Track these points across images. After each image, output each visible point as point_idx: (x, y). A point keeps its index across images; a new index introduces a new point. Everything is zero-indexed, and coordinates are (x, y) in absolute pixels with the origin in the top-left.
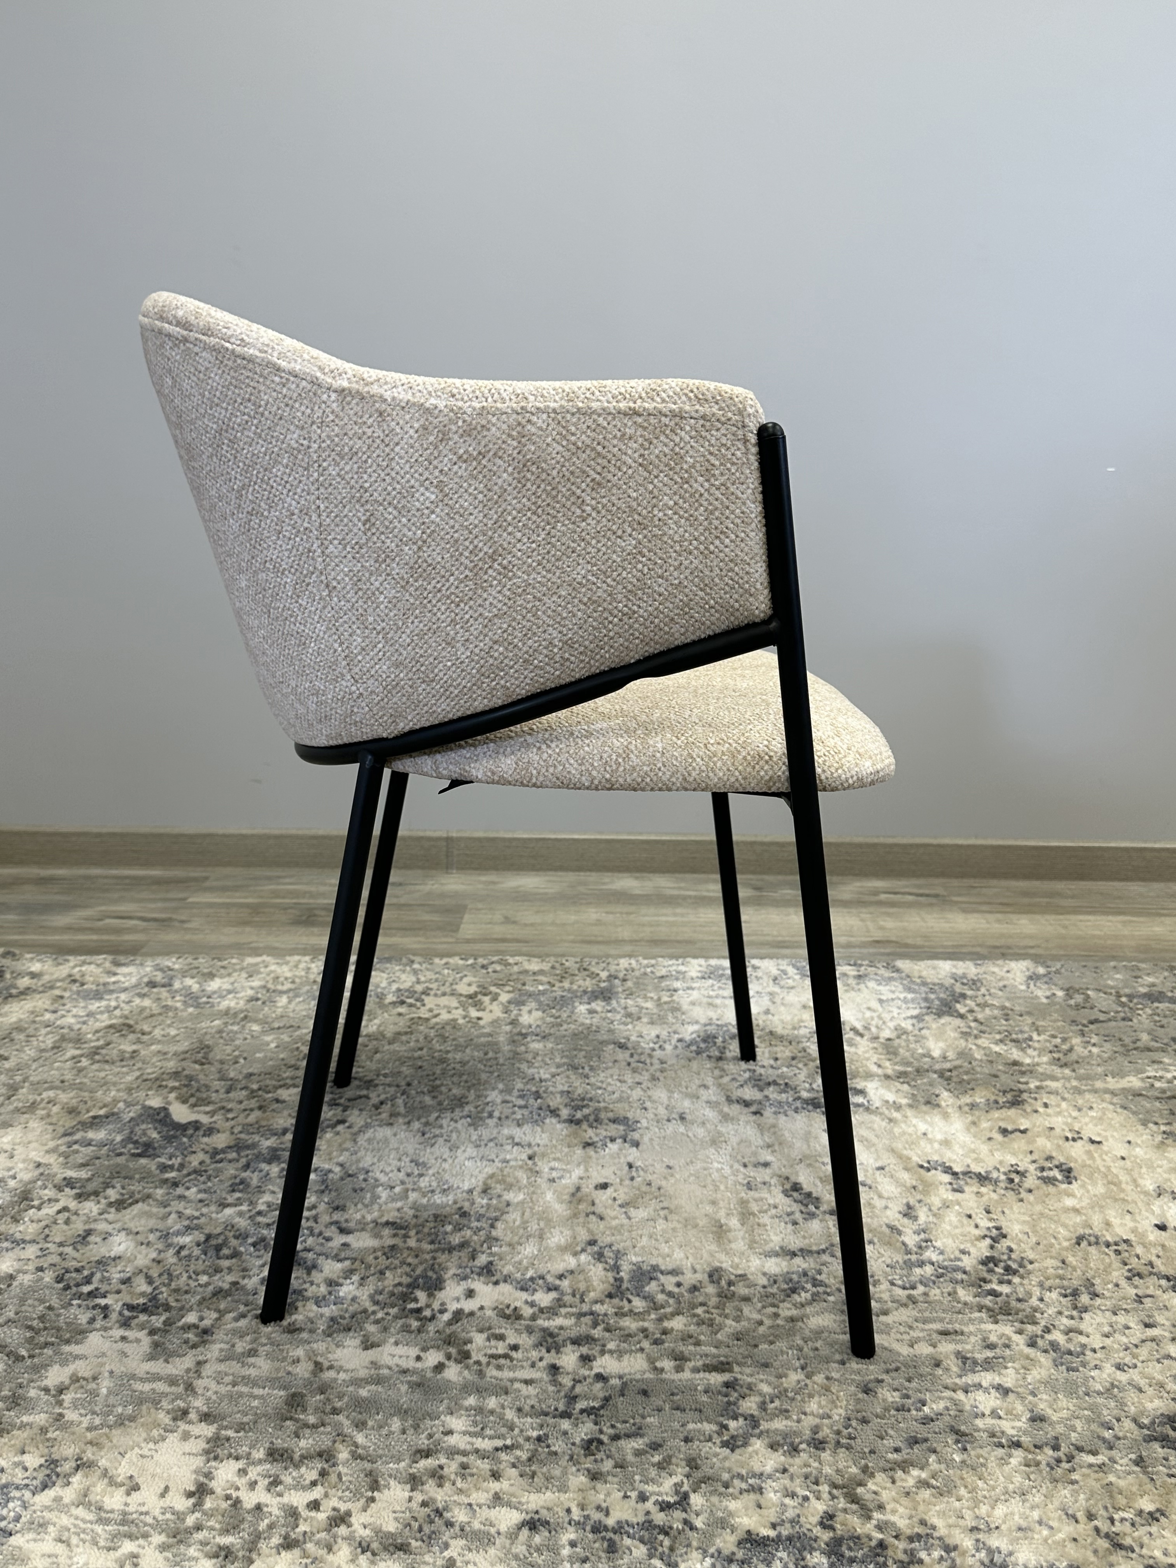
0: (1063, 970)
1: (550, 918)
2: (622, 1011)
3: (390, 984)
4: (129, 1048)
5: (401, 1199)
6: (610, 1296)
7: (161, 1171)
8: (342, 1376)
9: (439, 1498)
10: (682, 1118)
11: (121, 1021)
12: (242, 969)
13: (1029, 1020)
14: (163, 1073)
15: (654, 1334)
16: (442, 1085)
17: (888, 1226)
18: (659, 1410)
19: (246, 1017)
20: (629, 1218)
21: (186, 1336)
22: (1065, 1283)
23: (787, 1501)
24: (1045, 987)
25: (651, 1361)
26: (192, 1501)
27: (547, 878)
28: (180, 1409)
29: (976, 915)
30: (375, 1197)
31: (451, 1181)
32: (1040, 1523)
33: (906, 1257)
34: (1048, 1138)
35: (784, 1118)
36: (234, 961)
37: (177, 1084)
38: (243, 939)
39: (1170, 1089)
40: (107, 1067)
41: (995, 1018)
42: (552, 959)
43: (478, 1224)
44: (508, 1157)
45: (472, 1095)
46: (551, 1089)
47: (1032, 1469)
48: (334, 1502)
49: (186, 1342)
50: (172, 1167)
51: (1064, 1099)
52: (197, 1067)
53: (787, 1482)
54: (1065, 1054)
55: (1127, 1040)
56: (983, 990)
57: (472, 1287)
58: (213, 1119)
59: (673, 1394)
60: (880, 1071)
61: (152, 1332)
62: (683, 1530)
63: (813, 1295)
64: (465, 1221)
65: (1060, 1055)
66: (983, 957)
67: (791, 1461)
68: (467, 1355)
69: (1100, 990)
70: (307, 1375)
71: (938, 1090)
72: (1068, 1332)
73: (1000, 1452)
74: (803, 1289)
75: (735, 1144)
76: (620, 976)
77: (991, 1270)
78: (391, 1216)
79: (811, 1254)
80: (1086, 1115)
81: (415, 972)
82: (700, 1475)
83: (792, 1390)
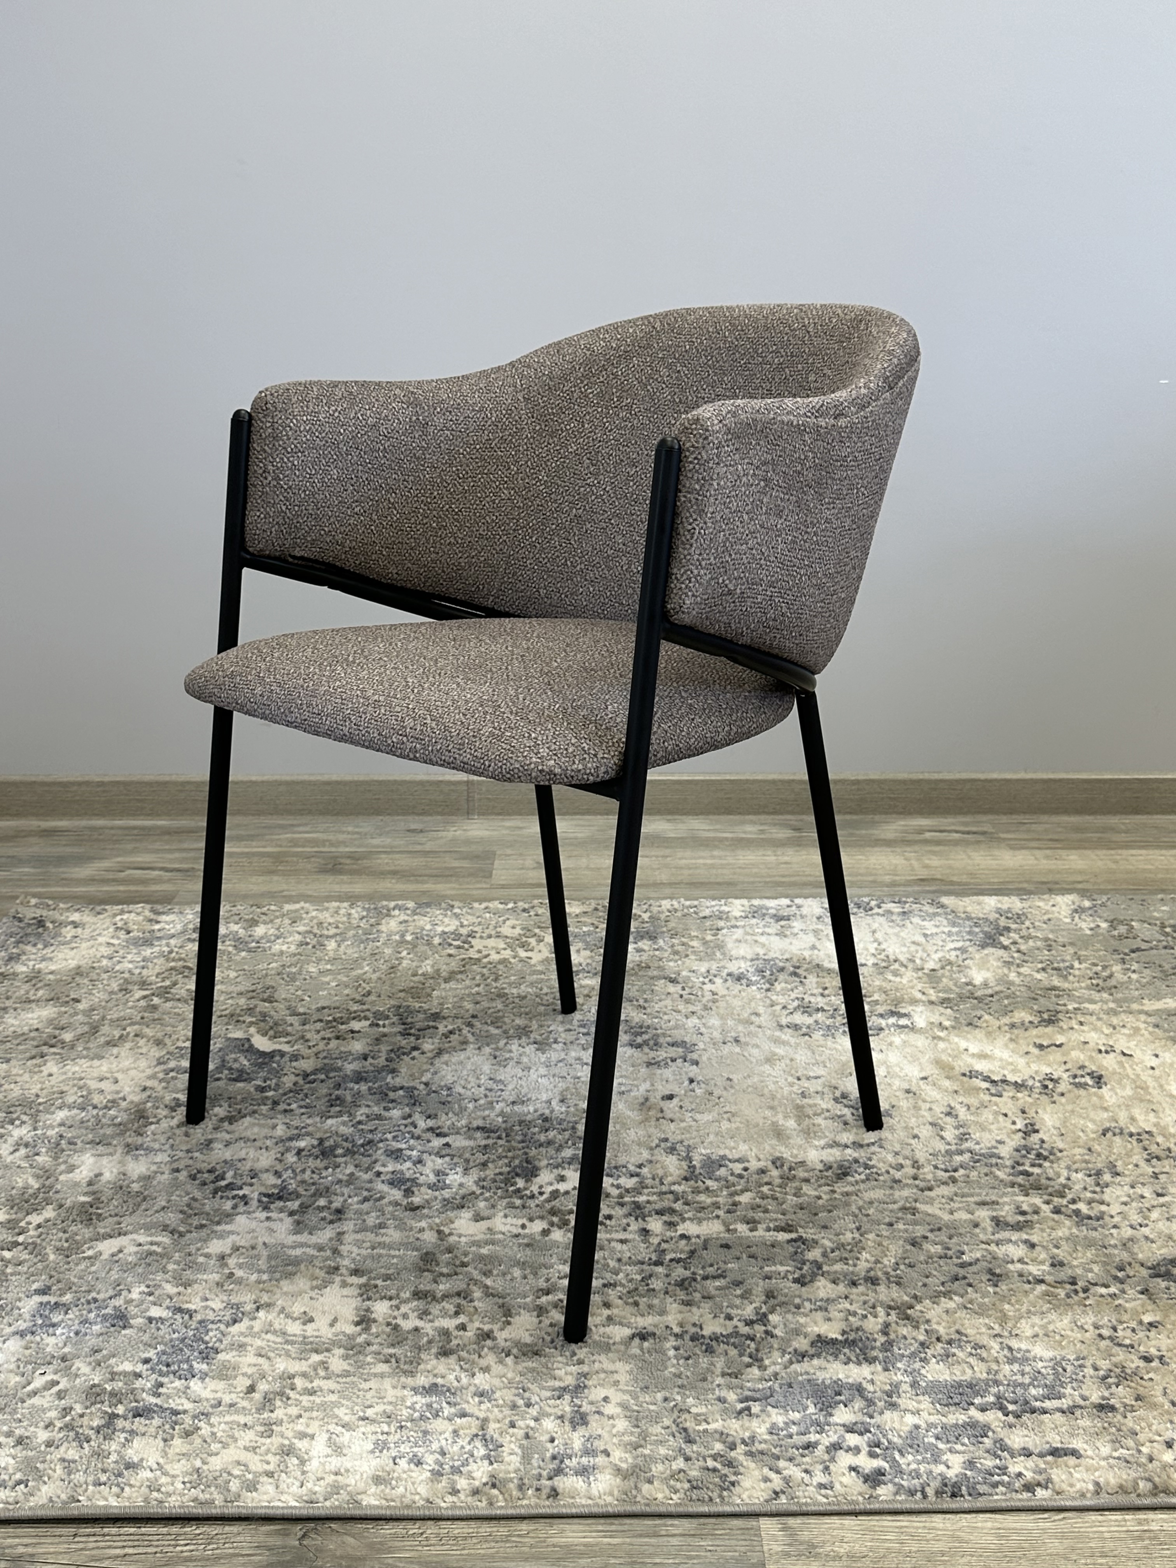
0: (1109, 903)
1: (583, 862)
2: (670, 950)
3: (434, 927)
5: (487, 1109)
7: (260, 1092)
8: (463, 1239)
10: (737, 1041)
11: (181, 963)
12: (283, 915)
13: (1071, 950)
15: (726, 1206)
16: (505, 1016)
18: (738, 1259)
19: (300, 960)
20: (696, 1121)
21: (321, 1215)
22: (1090, 1166)
23: (849, 1317)
24: (1089, 919)
25: (726, 1225)
26: (358, 1328)
28: (330, 1267)
29: (1023, 852)
30: (463, 1109)
31: (529, 1094)
33: (948, 1147)
34: (1082, 1051)
35: (834, 1039)
36: (273, 908)
37: (254, 1019)
38: (275, 888)
41: (1038, 949)
43: (561, 1128)
44: (579, 1074)
45: (534, 1025)
47: (1053, 1297)
48: (477, 1324)
49: (323, 1219)
50: (268, 1088)
51: (1099, 1018)
52: (267, 1004)
53: (847, 1306)
54: (1105, 981)
55: (1166, 967)
56: (1027, 923)
57: (564, 1174)
58: (295, 1047)
59: (749, 1247)
60: (924, 998)
61: (291, 1214)
62: (765, 1337)
63: (865, 1176)
64: (547, 1125)
65: (1100, 982)
66: (1030, 893)
67: (851, 1291)
68: (568, 1223)
69: (1145, 922)
70: (434, 1240)
71: (979, 1013)
72: (1089, 1203)
73: (1027, 1287)
74: (856, 1172)
75: (788, 1062)
76: (663, 917)
77: (1024, 1156)
78: (480, 1123)
79: (861, 1146)
80: (1119, 1032)
81: (457, 916)
82: (776, 1302)
83: (849, 1244)
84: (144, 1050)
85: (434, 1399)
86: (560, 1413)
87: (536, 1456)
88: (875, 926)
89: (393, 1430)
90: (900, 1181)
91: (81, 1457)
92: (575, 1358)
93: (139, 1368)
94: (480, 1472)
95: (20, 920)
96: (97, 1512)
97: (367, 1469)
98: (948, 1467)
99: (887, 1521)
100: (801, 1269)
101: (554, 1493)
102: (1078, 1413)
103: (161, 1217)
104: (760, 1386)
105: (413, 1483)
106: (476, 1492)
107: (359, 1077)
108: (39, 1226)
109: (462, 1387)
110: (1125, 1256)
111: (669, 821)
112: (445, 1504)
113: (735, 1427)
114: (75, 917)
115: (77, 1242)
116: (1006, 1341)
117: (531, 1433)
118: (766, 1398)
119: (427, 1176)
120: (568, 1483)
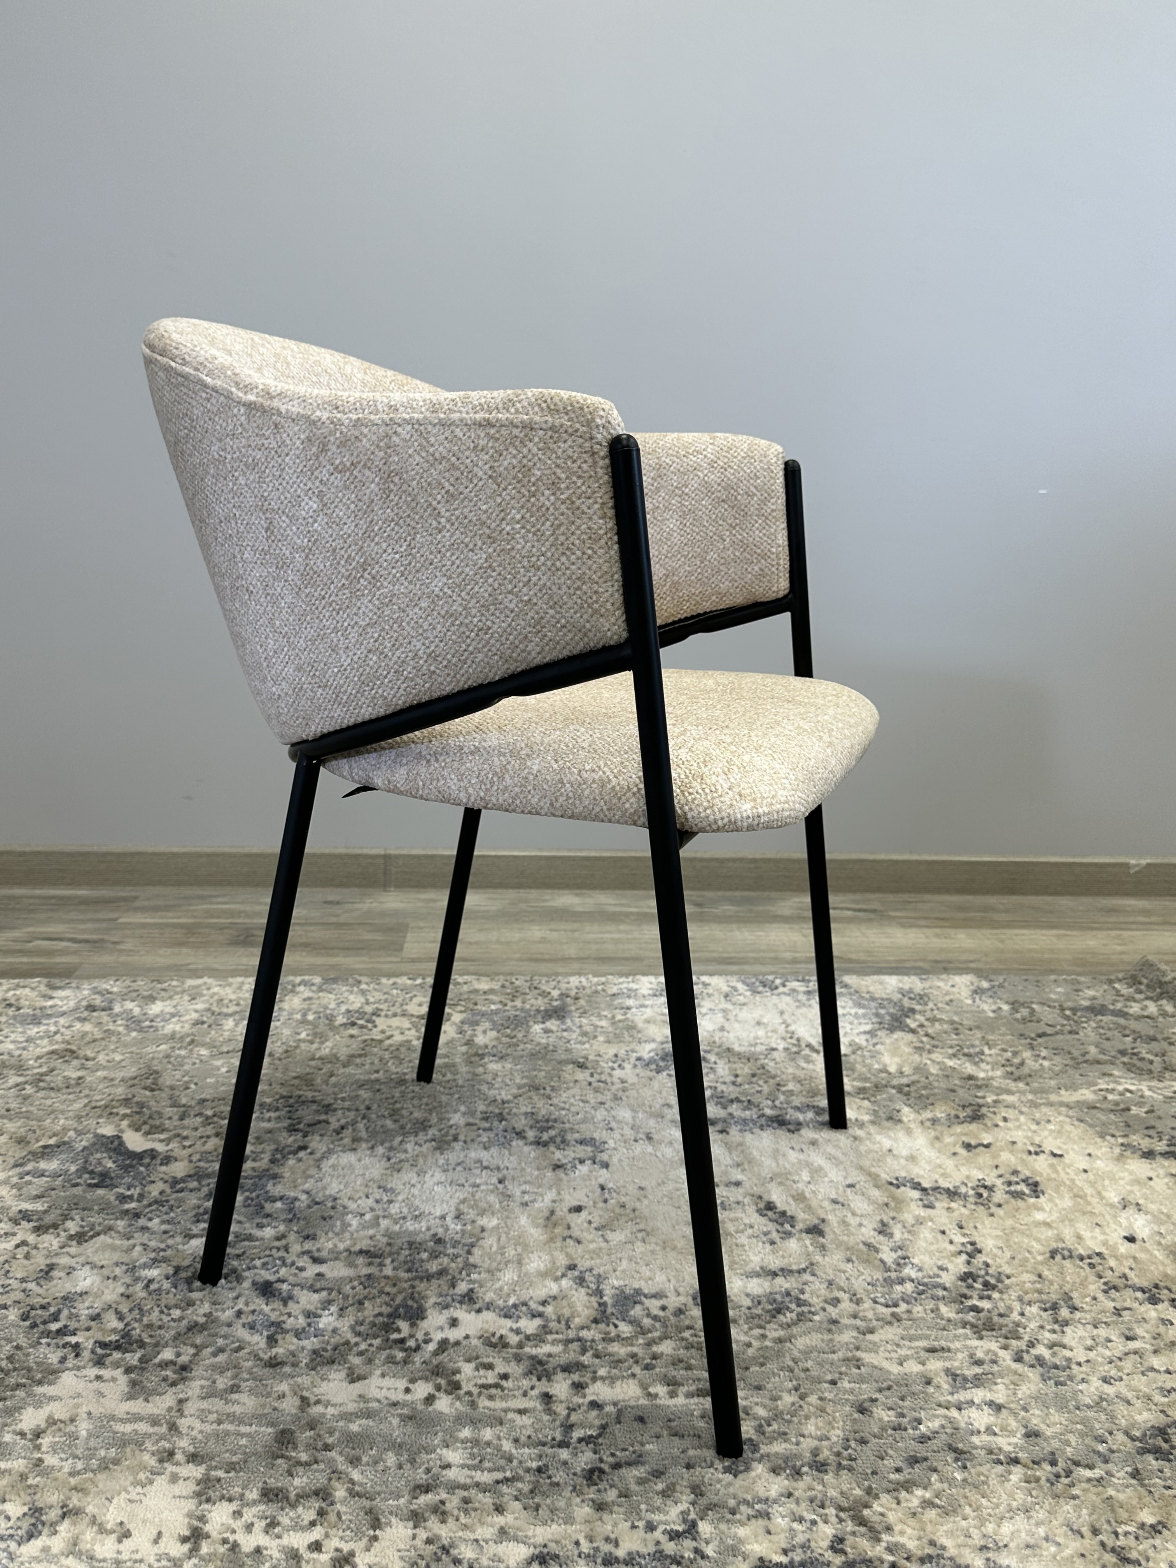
0: (1006, 984)
1: (494, 935)
2: (578, 1030)
3: (338, 1005)
4: (75, 1075)
5: (372, 1226)
6: (596, 1321)
7: (121, 1202)
8: (331, 1410)
9: (444, 1535)
10: (649, 1138)
11: (63, 1046)
12: (183, 992)
13: (978, 1034)
14: (112, 1100)
15: (644, 1359)
16: (402, 1108)
17: (865, 1244)
18: (658, 1437)
19: (193, 1041)
20: (607, 1241)
21: (163, 1373)
22: (1044, 1297)
23: (795, 1525)
24: (990, 1001)
25: (644, 1387)
26: (186, 1547)
27: (487, 896)
28: (163, 1450)
29: (914, 930)
30: (345, 1226)
31: (422, 1207)
32: (1047, 1539)
33: (886, 1274)
34: (1011, 1152)
35: (750, 1136)
36: (174, 983)
37: (128, 1111)
39: (1123, 1101)
40: (53, 1094)
41: (946, 1032)
42: (502, 977)
43: (455, 1251)
44: (478, 1181)
45: (434, 1119)
46: (514, 1110)
47: (1033, 1485)
48: (335, 1543)
49: (165, 1379)
50: (131, 1198)
51: (1021, 1113)
52: (148, 1093)
53: (793, 1506)
54: (1018, 1068)
55: (1076, 1053)
56: (931, 1005)
57: (455, 1315)
58: (169, 1147)
59: (669, 1420)
61: (128, 1371)
62: (695, 1559)
63: (798, 1315)
64: (440, 1248)
65: (1013, 1069)
66: (926, 972)
67: (794, 1484)
68: (457, 1386)
69: (1044, 1004)
70: (294, 1411)
71: (898, 1105)
72: (1051, 1346)
74: (788, 1309)
76: (571, 994)
77: (971, 1286)
78: (364, 1244)
79: (792, 1273)
80: (1044, 1128)
81: (363, 992)
82: (707, 1502)
83: (787, 1412)
84: (3, 1150)
88: (782, 1006)
90: (838, 1321)
111: (577, 895)
119: (296, 1318)
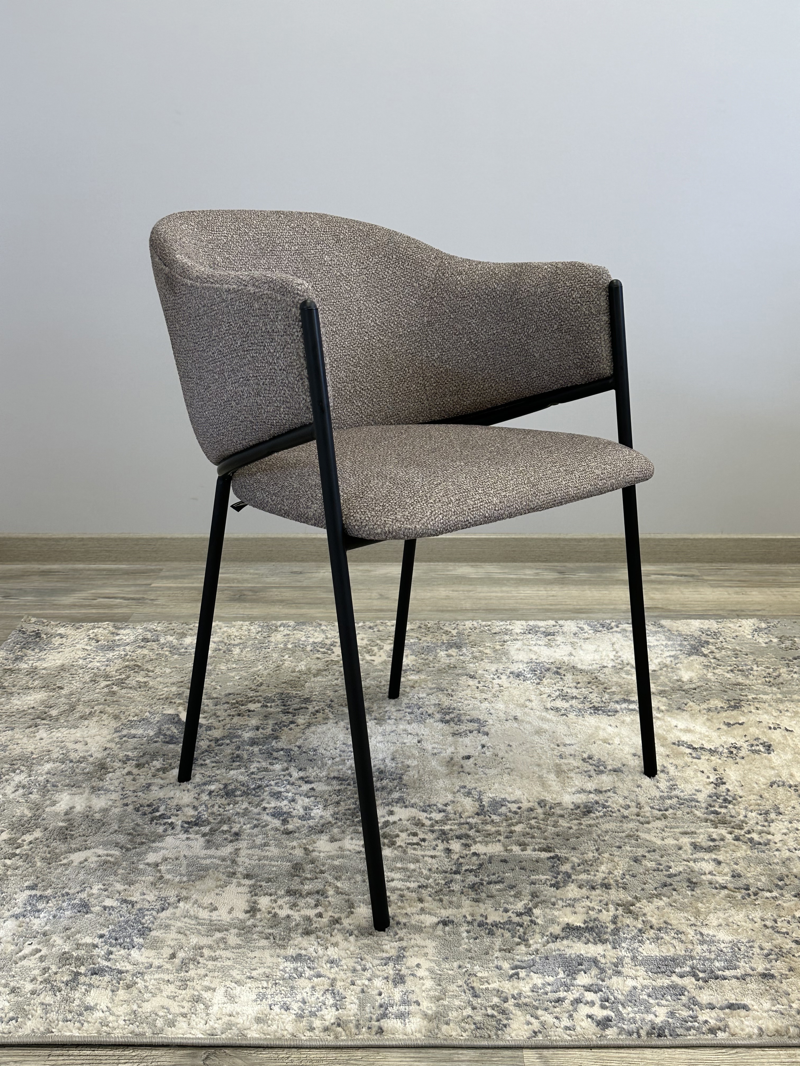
0: (779, 625)
2: (470, 655)
3: (307, 638)
4: (143, 680)
5: (341, 764)
6: (478, 814)
8: (322, 854)
10: (516, 719)
11: (132, 663)
13: (751, 657)
14: (170, 695)
15: (505, 833)
18: (513, 870)
19: (214, 661)
20: (486, 774)
21: (225, 836)
22: (761, 807)
23: (589, 911)
24: (765, 636)
25: (505, 846)
26: (248, 915)
28: (230, 872)
29: (720, 589)
30: (324, 765)
32: (734, 923)
33: (661, 794)
34: (757, 727)
35: (583, 719)
36: (197, 625)
37: (182, 701)
40: (131, 692)
41: (728, 657)
43: (392, 777)
44: (405, 741)
46: (427, 703)
47: (732, 899)
48: (330, 913)
49: (226, 839)
51: (770, 705)
53: (588, 903)
54: (775, 679)
56: (721, 639)
57: (393, 809)
58: (210, 721)
59: (520, 862)
61: (204, 835)
62: (530, 925)
63: (603, 813)
64: (382, 776)
65: (771, 680)
66: (724, 617)
67: (591, 893)
68: (395, 844)
70: (301, 855)
71: (686, 701)
72: (760, 833)
73: (715, 891)
74: (597, 810)
75: (551, 733)
76: (466, 632)
77: (715, 801)
78: (336, 774)
79: (601, 792)
80: (784, 715)
81: (323, 631)
82: (539, 900)
83: (590, 860)
84: (106, 723)
85: (299, 964)
86: (385, 975)
87: (369, 1005)
88: (614, 640)
89: (270, 985)
90: (627, 817)
91: (54, 1002)
92: (397, 937)
93: (97, 941)
94: (330, 1015)
95: (24, 633)
96: (65, 1040)
97: (251, 1012)
98: (656, 1016)
99: (613, 1053)
100: (556, 878)
101: (381, 1031)
102: (748, 979)
103: (114, 837)
104: (526, 959)
105: (283, 1023)
106: (326, 1029)
107: (253, 742)
108: (31, 843)
109: (319, 957)
110: (784, 870)
112: (305, 1037)
113: (508, 987)
114: (62, 630)
115: (56, 854)
116: (699, 929)
117: (365, 989)
118: (529, 966)
119: (298, 810)
120: (390, 1024)
